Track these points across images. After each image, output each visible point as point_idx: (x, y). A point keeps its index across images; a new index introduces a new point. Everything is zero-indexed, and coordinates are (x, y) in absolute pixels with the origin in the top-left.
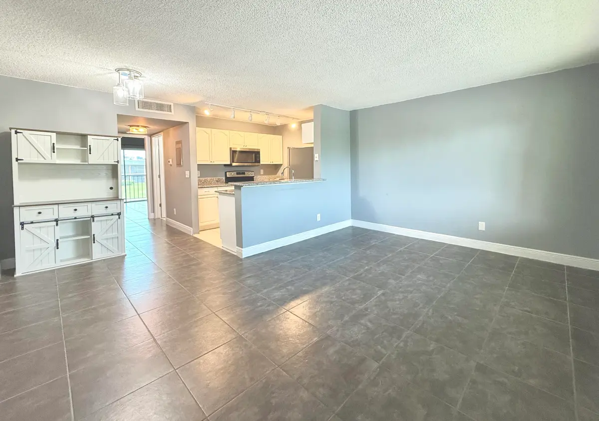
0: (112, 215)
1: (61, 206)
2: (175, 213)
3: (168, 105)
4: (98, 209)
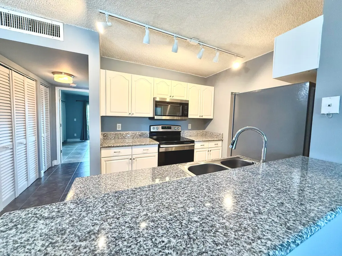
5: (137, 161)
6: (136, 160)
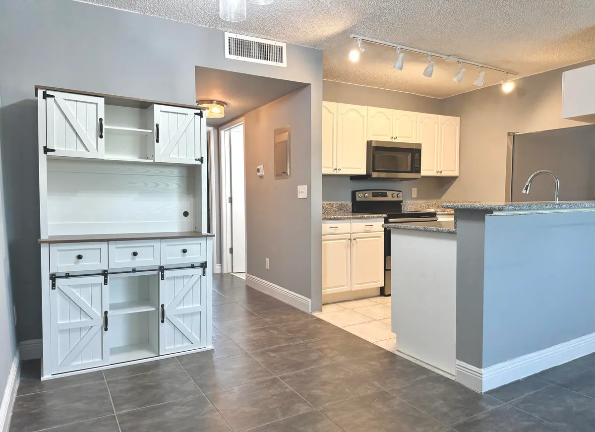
0: (193, 266)
1: (113, 246)
2: (268, 267)
3: (276, 47)
4: (170, 254)
5: (358, 243)
6: (356, 242)
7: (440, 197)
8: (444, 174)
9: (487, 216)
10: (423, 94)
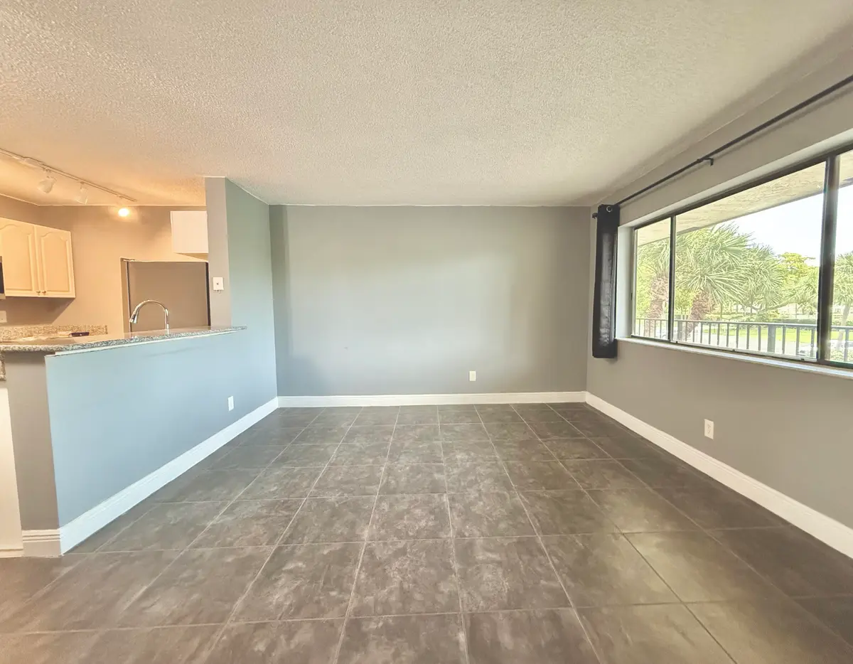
7: (50, 320)
8: (50, 295)
9: (48, 358)
10: (17, 197)
